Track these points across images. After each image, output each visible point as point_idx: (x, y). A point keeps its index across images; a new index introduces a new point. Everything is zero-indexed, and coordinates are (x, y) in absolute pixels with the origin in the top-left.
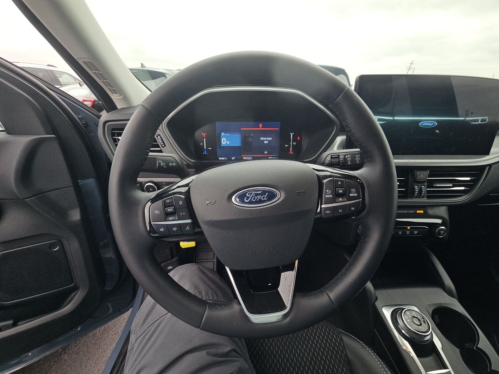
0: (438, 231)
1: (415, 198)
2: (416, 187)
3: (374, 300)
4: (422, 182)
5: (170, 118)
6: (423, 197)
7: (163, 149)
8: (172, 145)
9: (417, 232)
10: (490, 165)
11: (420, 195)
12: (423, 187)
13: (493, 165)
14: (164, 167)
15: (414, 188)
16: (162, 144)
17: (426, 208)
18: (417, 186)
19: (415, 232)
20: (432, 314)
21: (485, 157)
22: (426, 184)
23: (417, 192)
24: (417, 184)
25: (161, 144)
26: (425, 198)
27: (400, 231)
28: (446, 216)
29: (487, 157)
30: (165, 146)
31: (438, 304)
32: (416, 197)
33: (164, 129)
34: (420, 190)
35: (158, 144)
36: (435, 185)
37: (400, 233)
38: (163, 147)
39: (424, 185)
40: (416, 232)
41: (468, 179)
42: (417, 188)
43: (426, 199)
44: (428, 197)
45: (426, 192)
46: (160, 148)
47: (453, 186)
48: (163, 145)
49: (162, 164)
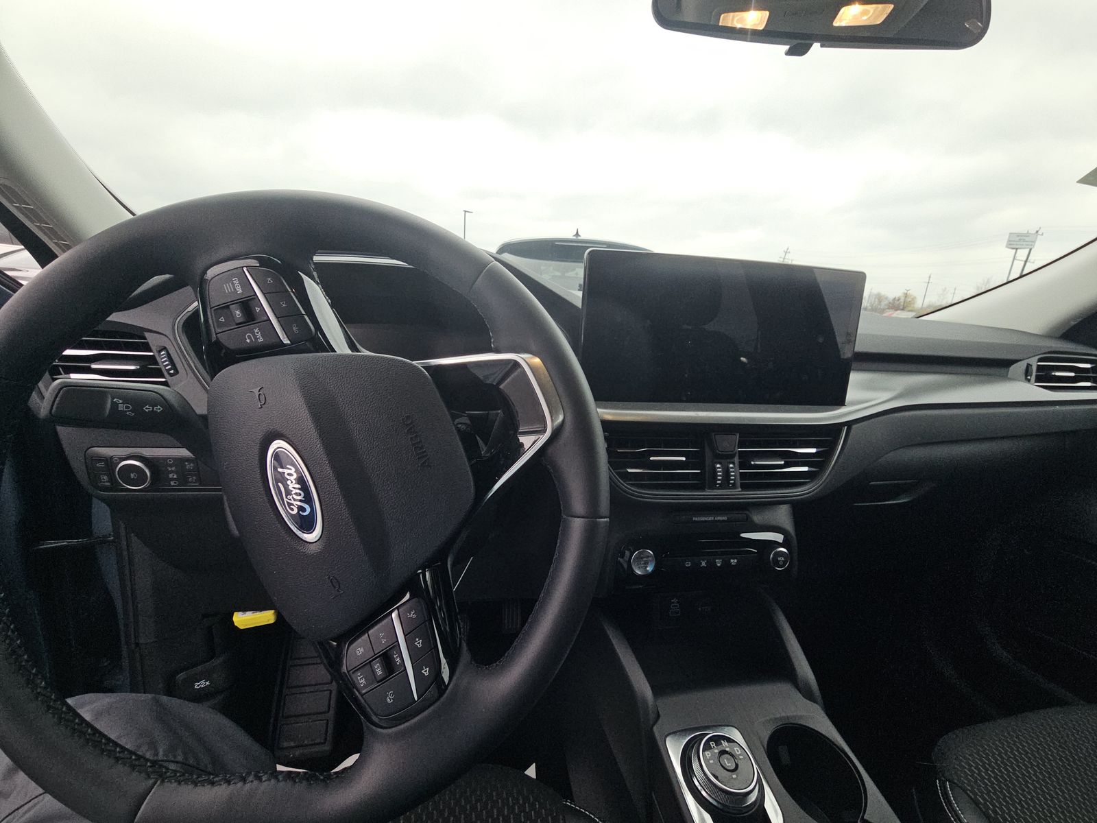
0: (773, 558)
1: (719, 489)
2: (718, 466)
3: (651, 723)
4: (730, 457)
5: (191, 313)
6: (734, 486)
7: (169, 379)
8: (194, 372)
9: (736, 561)
10: (849, 424)
11: (726, 483)
12: (731, 466)
13: (854, 424)
14: (128, 413)
15: (715, 469)
16: (170, 369)
17: (748, 510)
18: (720, 463)
19: (732, 561)
20: (768, 744)
21: (839, 409)
22: (736, 460)
23: (720, 476)
24: (721, 461)
25: (167, 368)
26: (738, 488)
27: (704, 560)
28: (788, 525)
29: (843, 410)
30: (177, 372)
31: (781, 719)
32: (720, 486)
33: (177, 336)
34: (727, 473)
35: (160, 370)
36: (752, 463)
37: (703, 564)
38: (171, 375)
39: (734, 463)
40: (734, 562)
41: (813, 450)
42: (719, 468)
43: (740, 489)
44: (745, 487)
45: (738, 477)
46: (165, 378)
47: (787, 465)
48: (172, 372)
49: (121, 407)
